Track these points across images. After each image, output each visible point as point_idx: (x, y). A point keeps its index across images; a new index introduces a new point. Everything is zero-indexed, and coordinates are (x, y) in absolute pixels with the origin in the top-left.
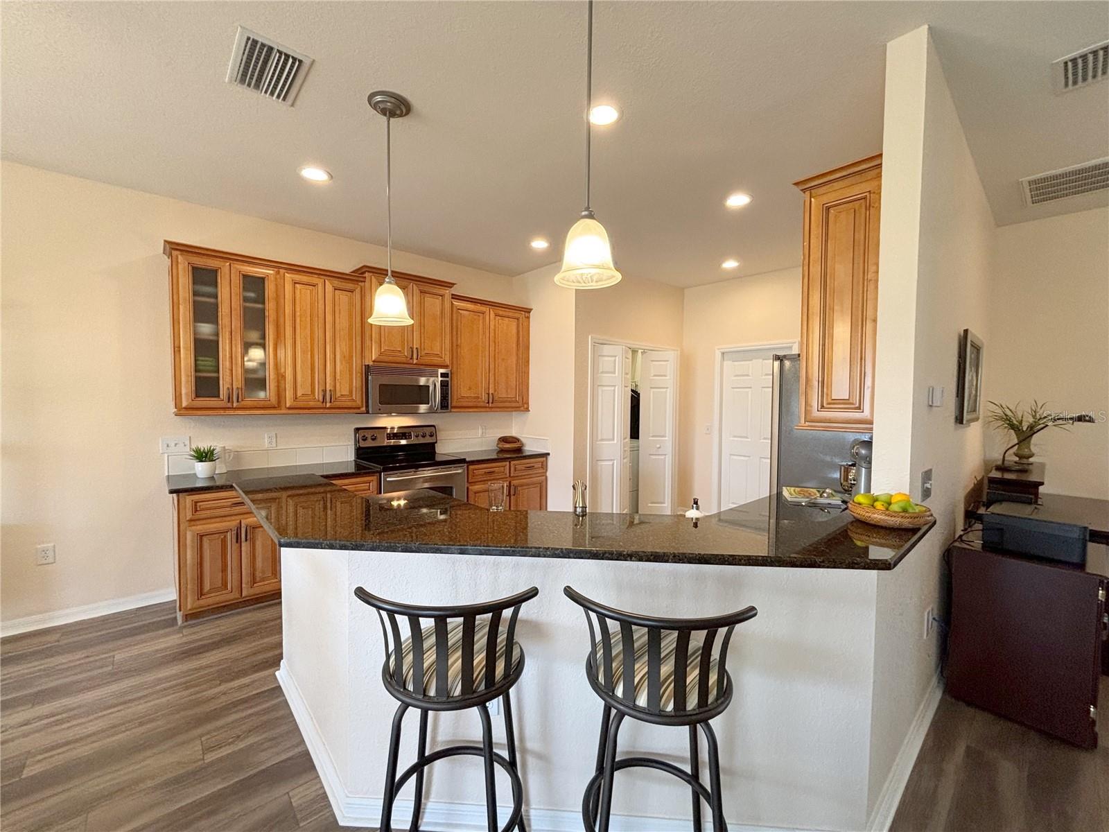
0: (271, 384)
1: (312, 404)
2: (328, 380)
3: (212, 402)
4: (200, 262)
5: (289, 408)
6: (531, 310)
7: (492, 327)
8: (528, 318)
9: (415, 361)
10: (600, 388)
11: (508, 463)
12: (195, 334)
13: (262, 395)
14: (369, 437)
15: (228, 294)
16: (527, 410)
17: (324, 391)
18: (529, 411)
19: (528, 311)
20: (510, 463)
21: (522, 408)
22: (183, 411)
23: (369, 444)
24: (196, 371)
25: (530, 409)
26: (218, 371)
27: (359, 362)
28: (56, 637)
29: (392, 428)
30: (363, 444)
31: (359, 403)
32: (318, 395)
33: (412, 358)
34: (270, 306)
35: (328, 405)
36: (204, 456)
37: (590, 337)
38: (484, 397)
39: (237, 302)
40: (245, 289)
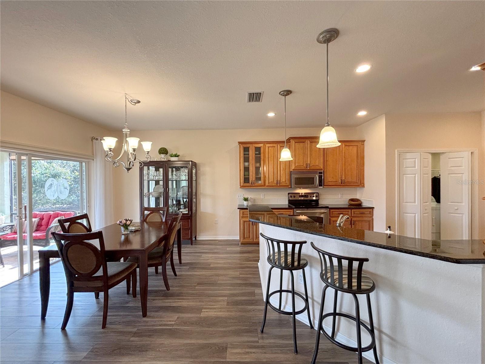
0: (262, 179)
1: (273, 185)
2: (278, 177)
3: (247, 184)
4: (245, 146)
5: (267, 186)
6: (365, 141)
7: (343, 151)
8: (364, 144)
9: (308, 168)
10: (405, 175)
11: (350, 210)
12: (244, 165)
13: (260, 182)
14: (293, 196)
15: (252, 153)
16: (363, 186)
17: (277, 181)
18: (364, 187)
19: (364, 141)
20: (351, 210)
21: (360, 186)
22: (242, 187)
23: (293, 199)
24: (244, 176)
25: (365, 186)
26: (249, 176)
27: (288, 170)
28: (217, 242)
29: (302, 193)
30: (290, 199)
31: (288, 184)
32: (275, 182)
33: (307, 167)
34: (262, 155)
35: (278, 185)
36: (246, 200)
37: (396, 150)
38: (340, 181)
39: (254, 155)
40: (256, 151)
